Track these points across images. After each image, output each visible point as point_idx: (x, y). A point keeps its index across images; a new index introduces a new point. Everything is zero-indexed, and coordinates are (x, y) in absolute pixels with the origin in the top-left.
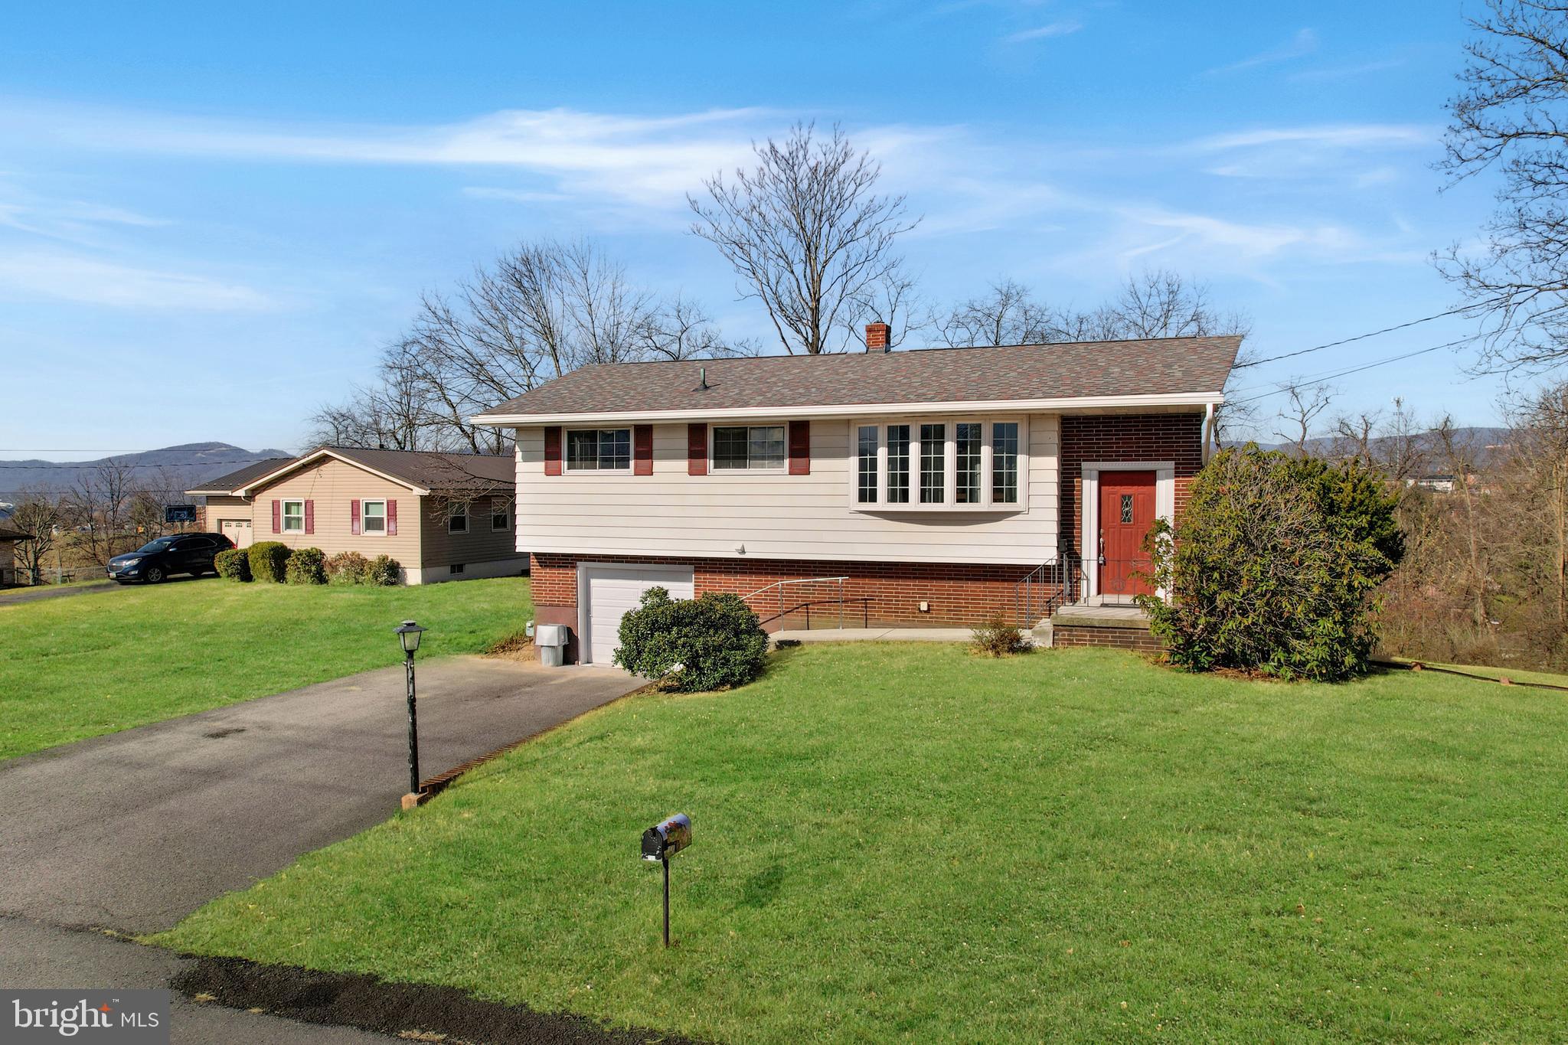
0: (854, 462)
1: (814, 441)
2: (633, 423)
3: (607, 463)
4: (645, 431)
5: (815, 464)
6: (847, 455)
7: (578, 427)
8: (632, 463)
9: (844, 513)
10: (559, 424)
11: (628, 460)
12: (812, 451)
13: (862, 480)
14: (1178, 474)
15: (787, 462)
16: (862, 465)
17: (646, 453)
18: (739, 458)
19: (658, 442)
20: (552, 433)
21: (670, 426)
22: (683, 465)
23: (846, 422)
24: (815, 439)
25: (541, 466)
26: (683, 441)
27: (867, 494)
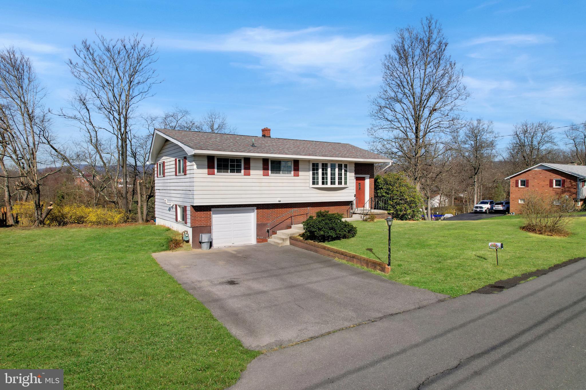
0: (311, 172)
1: (300, 166)
2: (243, 156)
3: (232, 171)
4: (247, 160)
5: (301, 173)
6: (309, 171)
7: (220, 156)
8: (243, 171)
9: (308, 188)
10: (214, 155)
11: (241, 170)
12: (300, 169)
13: (313, 178)
14: (370, 178)
15: (292, 172)
16: (313, 174)
17: (248, 167)
18: (278, 171)
19: (252, 164)
20: (210, 159)
21: (256, 159)
22: (261, 172)
23: (309, 161)
24: (301, 166)
25: (206, 171)
26: (261, 165)
27: (315, 182)
